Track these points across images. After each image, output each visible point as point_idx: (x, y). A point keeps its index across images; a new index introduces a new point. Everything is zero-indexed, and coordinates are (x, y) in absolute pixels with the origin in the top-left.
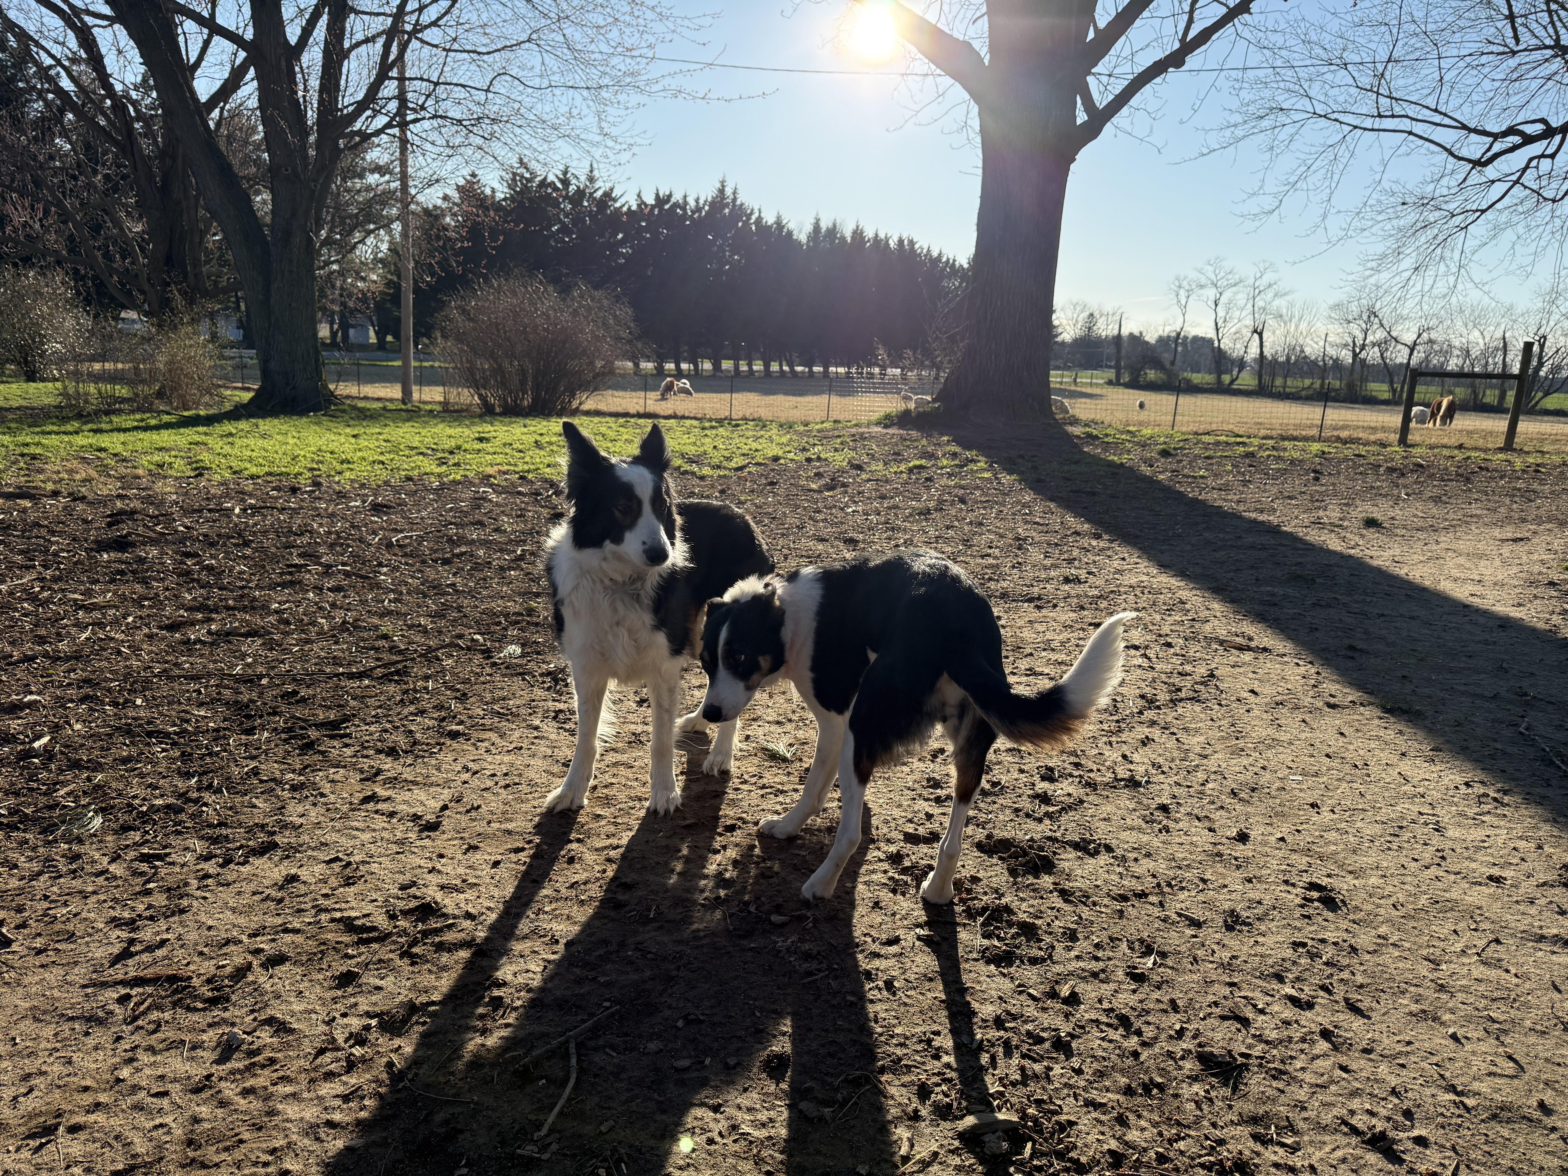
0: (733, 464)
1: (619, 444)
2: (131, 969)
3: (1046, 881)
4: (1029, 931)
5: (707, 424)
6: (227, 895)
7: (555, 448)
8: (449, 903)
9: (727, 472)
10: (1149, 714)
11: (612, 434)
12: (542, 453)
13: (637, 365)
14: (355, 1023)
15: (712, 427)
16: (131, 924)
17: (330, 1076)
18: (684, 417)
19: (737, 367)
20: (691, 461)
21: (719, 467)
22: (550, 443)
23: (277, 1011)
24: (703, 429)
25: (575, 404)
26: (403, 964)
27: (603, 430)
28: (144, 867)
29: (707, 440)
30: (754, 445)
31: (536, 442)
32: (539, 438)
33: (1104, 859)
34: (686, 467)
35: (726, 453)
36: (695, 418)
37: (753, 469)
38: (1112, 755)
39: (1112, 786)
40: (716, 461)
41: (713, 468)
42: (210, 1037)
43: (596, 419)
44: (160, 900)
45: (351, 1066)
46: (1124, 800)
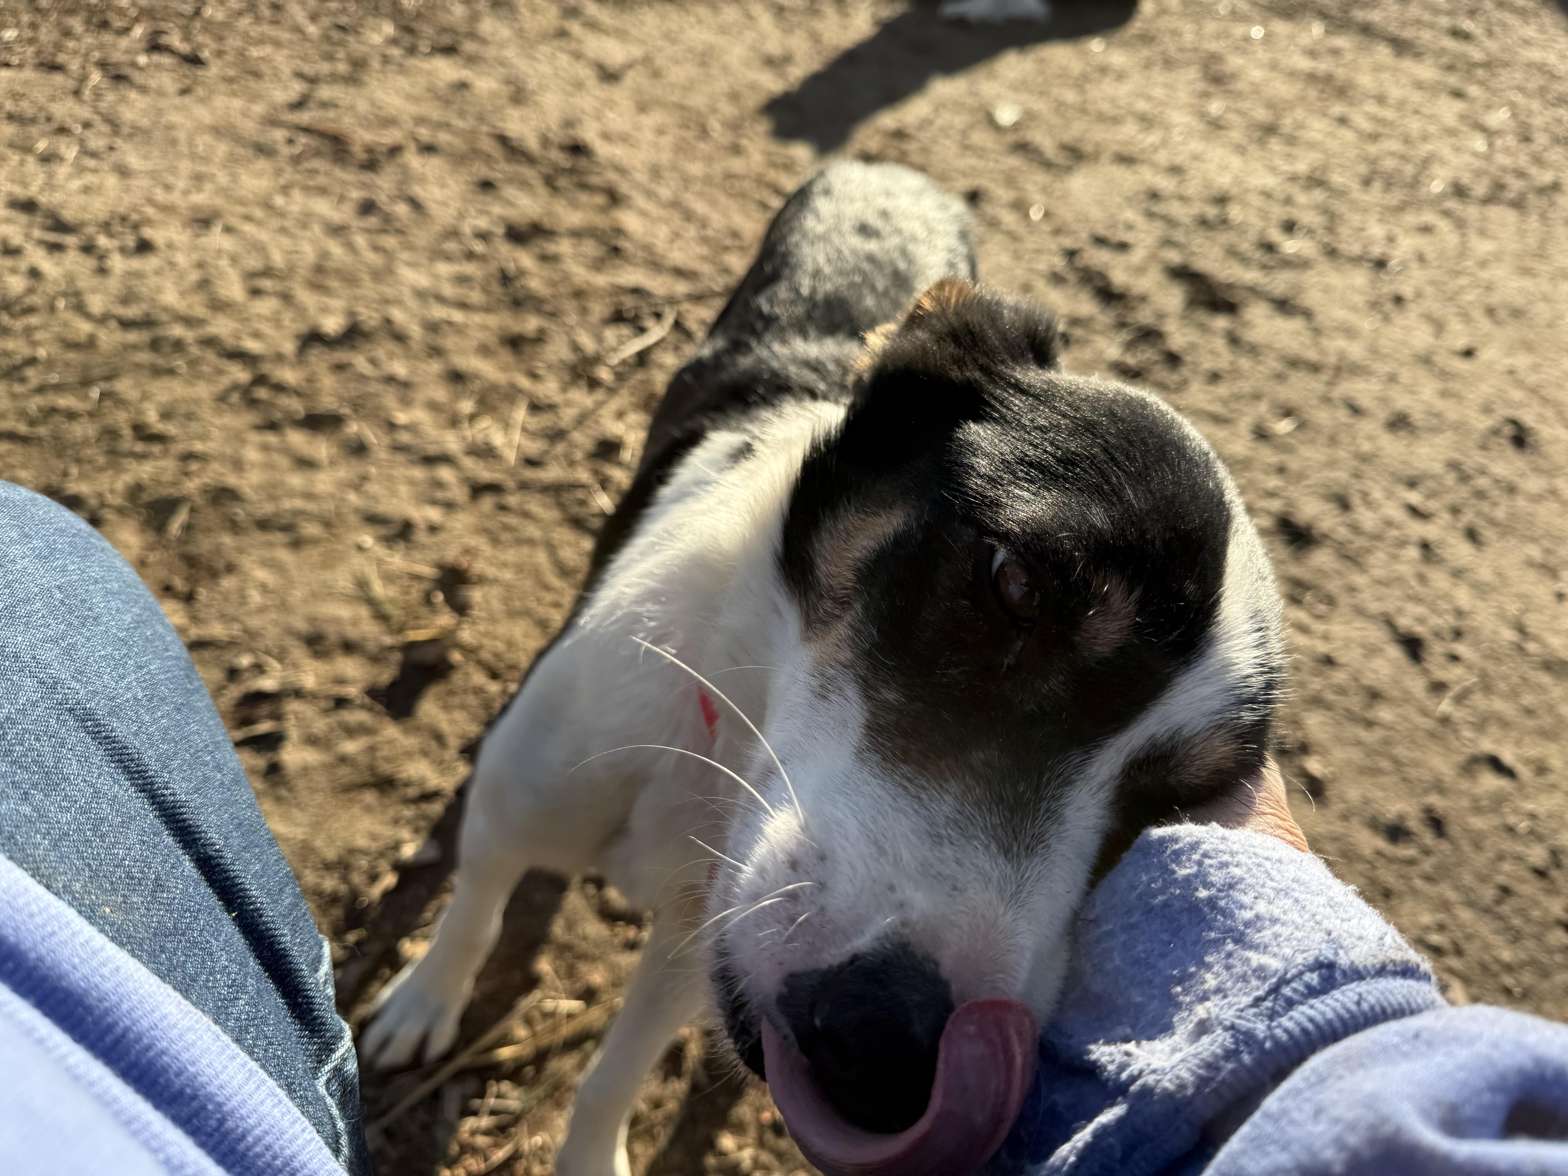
2: (305, 117)
3: (1221, 322)
4: (1173, 359)
6: (402, 82)
8: (602, 150)
10: (1452, 204)
14: (483, 223)
16: (313, 81)
17: (448, 258)
23: (418, 191)
26: (541, 189)
28: (336, 35)
33: (1297, 324)
38: (1377, 231)
39: (1357, 260)
42: (356, 194)
44: (342, 67)
45: (470, 256)
46: (1360, 278)
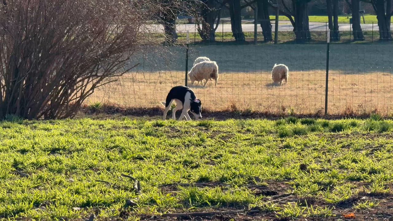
0: (334, 197)
1: (146, 164)
5: (289, 127)
7: (45, 173)
9: (325, 211)
11: (134, 148)
12: (26, 182)
13: (170, 30)
15: (297, 133)
18: (248, 115)
19: (333, 26)
20: (265, 192)
21: (311, 202)
22: (38, 166)
24: (282, 135)
25: (74, 98)
27: (121, 140)
29: (290, 155)
30: (369, 163)
31: (15, 164)
32: (19, 158)
34: (258, 202)
35: (323, 178)
36: (267, 116)
37: (369, 204)
40: (305, 191)
41: (302, 203)
43: (108, 122)
